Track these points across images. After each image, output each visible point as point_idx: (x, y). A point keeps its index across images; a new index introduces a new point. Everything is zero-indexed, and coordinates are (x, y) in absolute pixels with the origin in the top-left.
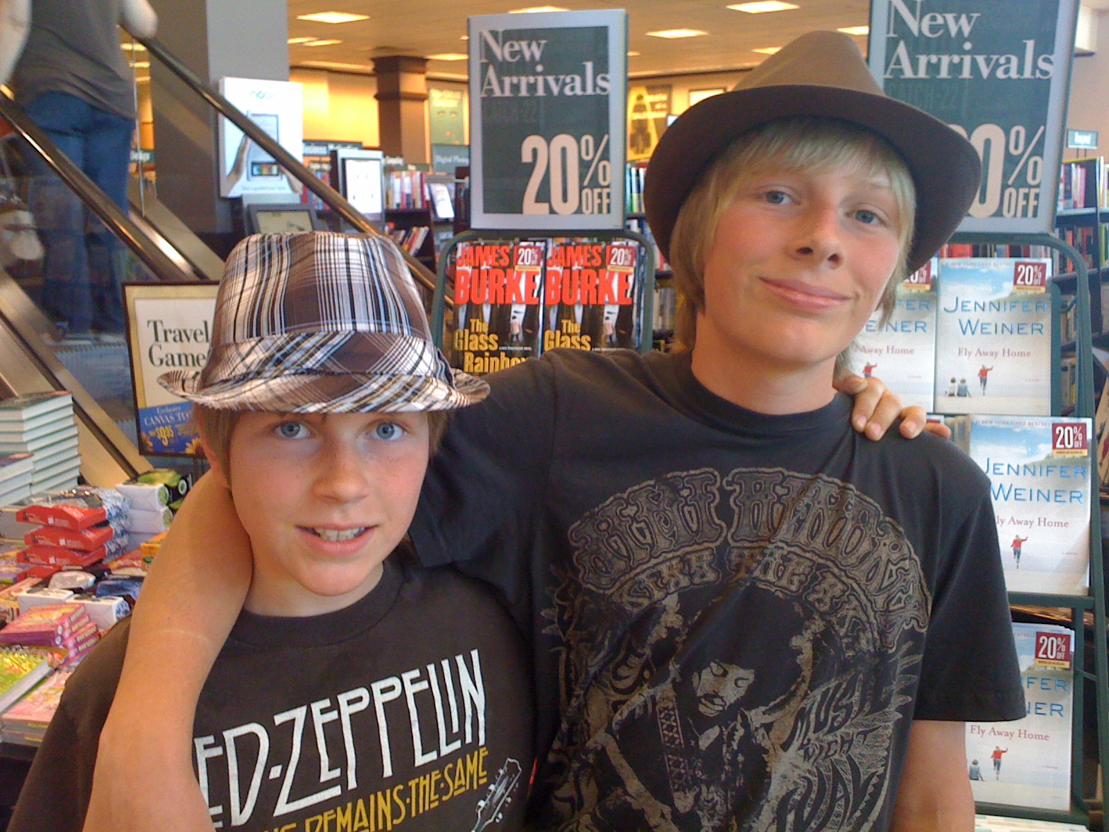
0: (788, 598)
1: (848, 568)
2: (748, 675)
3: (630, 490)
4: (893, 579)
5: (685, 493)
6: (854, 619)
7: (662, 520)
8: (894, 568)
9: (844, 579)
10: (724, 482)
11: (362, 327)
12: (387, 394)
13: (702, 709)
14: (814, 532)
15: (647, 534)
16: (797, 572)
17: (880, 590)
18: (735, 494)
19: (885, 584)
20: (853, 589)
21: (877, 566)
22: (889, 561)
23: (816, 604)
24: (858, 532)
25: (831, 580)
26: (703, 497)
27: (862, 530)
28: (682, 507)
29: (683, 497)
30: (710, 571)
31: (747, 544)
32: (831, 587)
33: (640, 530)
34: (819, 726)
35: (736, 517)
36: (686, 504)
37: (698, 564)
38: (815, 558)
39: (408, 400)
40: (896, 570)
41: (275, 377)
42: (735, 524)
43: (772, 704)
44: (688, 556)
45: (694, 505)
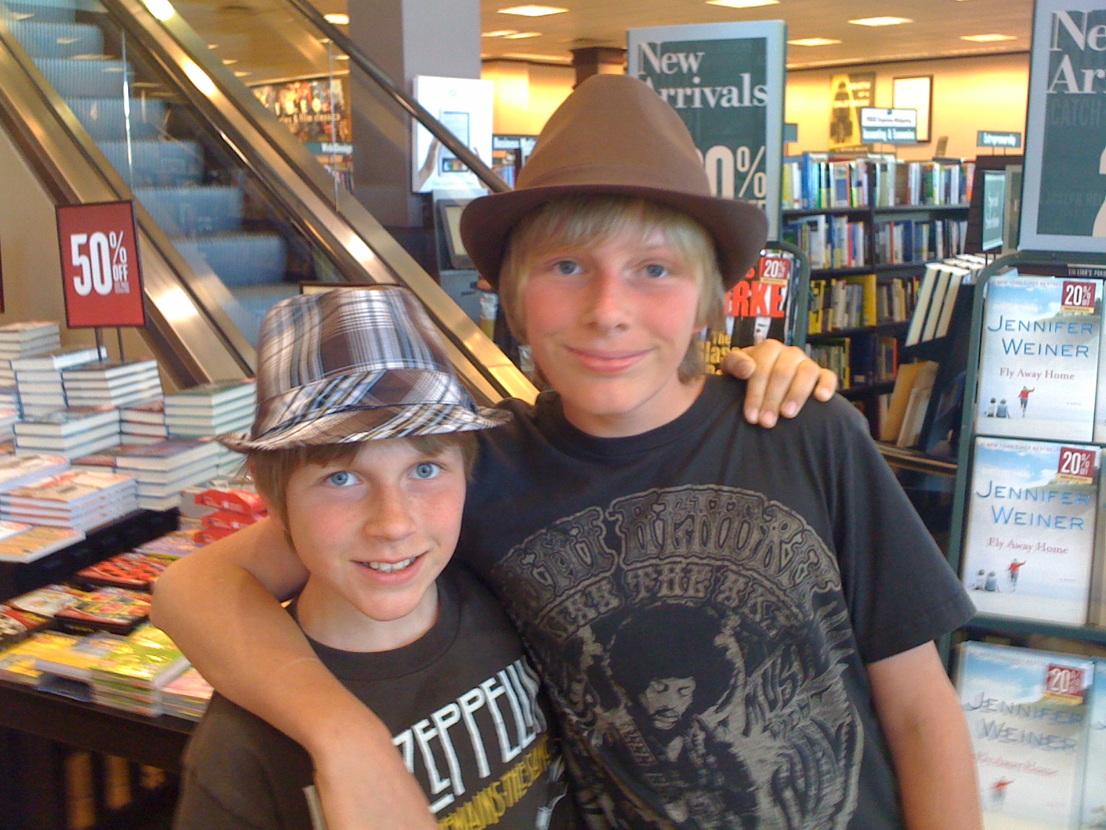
0: (699, 605)
1: (744, 562)
2: (689, 683)
3: (526, 540)
4: (789, 556)
5: (574, 532)
6: (765, 603)
7: (559, 562)
8: (788, 546)
9: (744, 572)
10: (607, 515)
11: (391, 365)
12: (421, 420)
13: (658, 724)
14: (705, 538)
15: (547, 575)
16: (699, 580)
17: (780, 570)
18: (619, 523)
19: (784, 563)
20: (755, 579)
21: (770, 550)
22: (781, 542)
23: (726, 602)
24: (746, 526)
25: (732, 577)
26: (592, 533)
27: (749, 524)
28: (575, 545)
29: (573, 536)
30: (613, 597)
31: (639, 565)
32: (733, 584)
33: (541, 574)
34: (772, 705)
35: (623, 542)
36: (577, 542)
37: (600, 594)
38: (712, 562)
39: (440, 424)
40: (792, 547)
41: (320, 417)
42: (623, 550)
43: (720, 701)
44: (589, 589)
45: (584, 541)
